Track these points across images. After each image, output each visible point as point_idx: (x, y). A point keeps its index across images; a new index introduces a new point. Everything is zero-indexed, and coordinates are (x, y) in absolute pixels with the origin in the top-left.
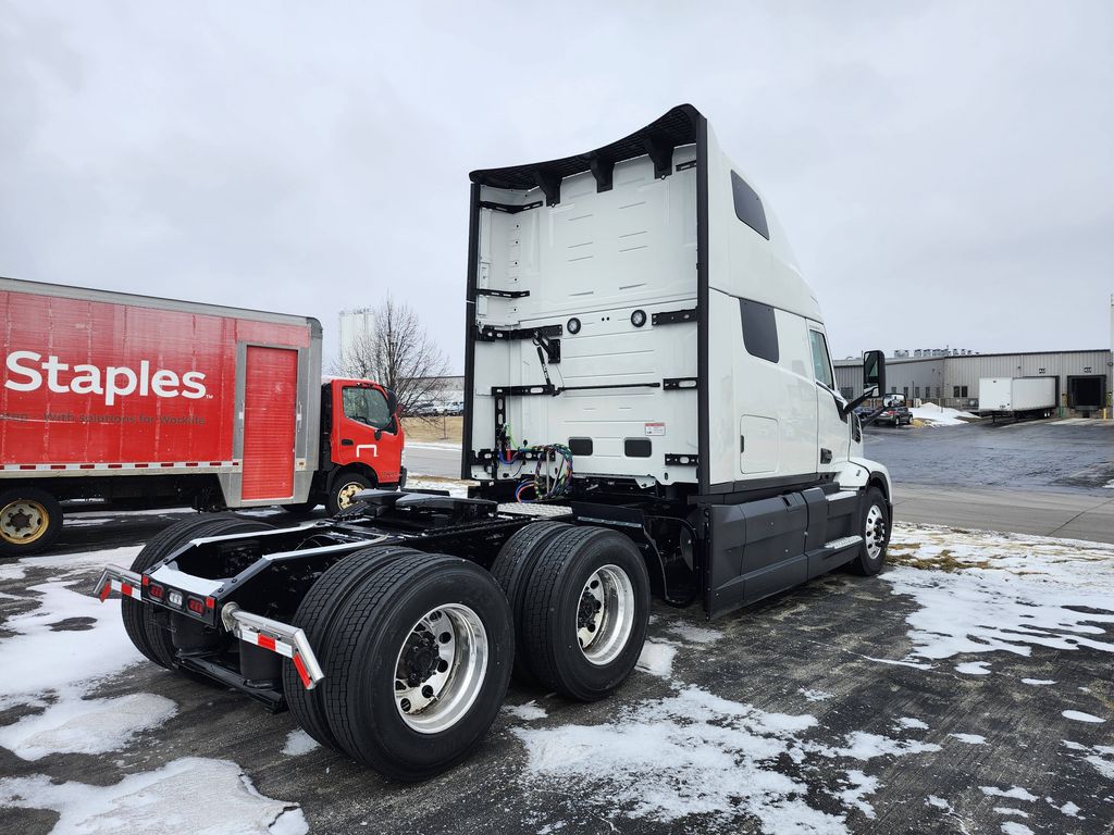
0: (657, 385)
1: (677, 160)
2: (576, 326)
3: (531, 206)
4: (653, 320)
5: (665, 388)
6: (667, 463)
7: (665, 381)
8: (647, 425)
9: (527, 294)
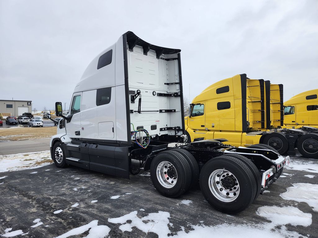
0: (158, 111)
1: (160, 57)
4: (157, 95)
5: (160, 112)
6: (160, 131)
7: (160, 110)
8: (156, 121)
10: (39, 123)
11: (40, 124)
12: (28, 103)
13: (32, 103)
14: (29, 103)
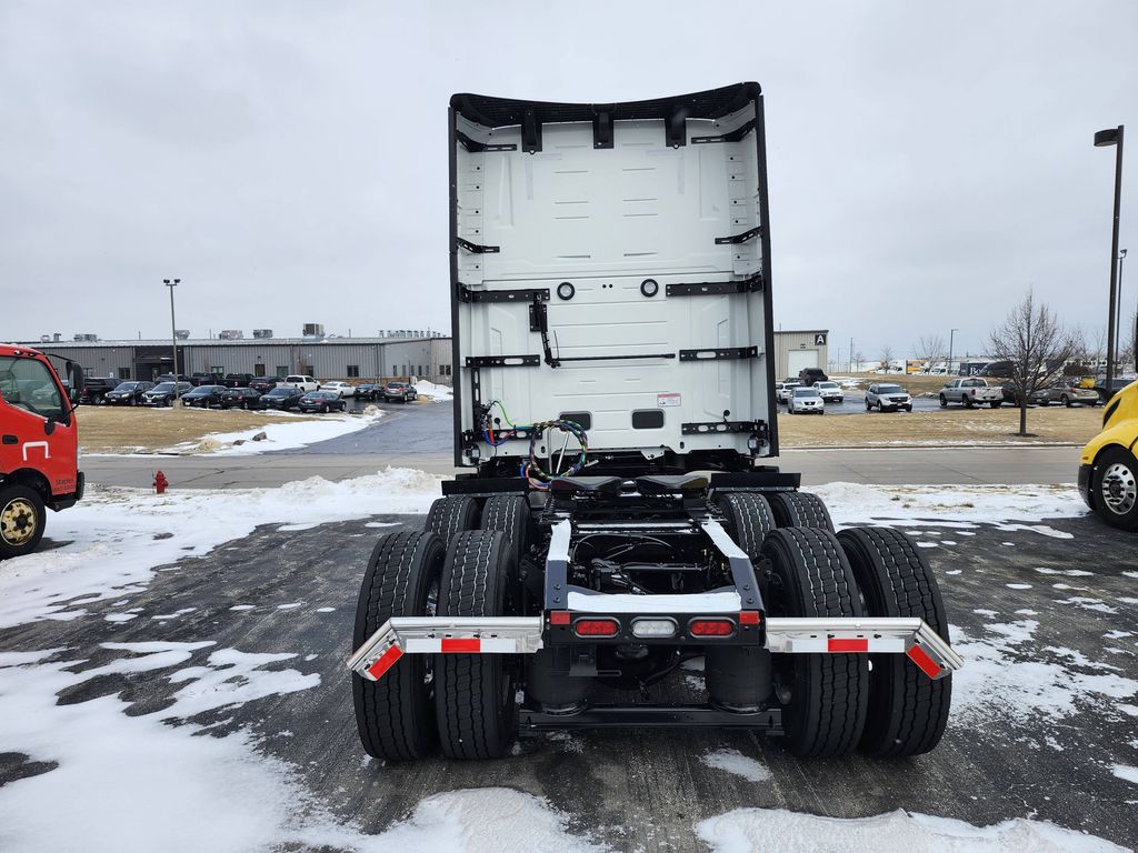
0: (673, 356)
2: (567, 292)
3: (500, 148)
4: (667, 291)
5: (681, 359)
6: (684, 433)
7: (681, 352)
8: (659, 396)
9: (496, 250)
10: (809, 400)
11: (813, 403)
12: (817, 338)
13: (829, 336)
14: (820, 337)
